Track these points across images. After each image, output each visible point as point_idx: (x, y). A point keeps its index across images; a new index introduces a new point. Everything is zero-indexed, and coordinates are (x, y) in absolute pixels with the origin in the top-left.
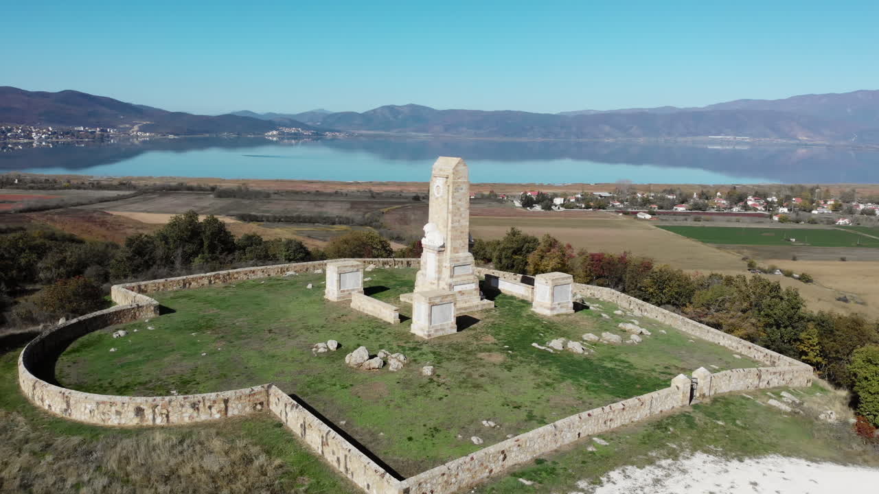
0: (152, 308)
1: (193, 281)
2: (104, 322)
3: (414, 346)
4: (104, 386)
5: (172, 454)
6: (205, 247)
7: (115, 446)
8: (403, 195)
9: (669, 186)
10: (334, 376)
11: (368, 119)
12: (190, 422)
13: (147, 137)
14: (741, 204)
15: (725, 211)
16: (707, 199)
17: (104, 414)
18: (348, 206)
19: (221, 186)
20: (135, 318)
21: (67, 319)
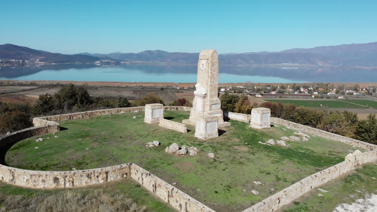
0: (56, 127)
1: (74, 116)
2: (30, 134)
3: (199, 143)
4: (33, 166)
5: (79, 205)
6: (78, 101)
7: (43, 200)
8: (156, 87)
9: (267, 83)
10: (161, 159)
11: (140, 56)
12: (86, 185)
13: (42, 64)
14: (298, 91)
15: (292, 94)
16: (284, 89)
17: (35, 181)
18: (133, 92)
19: (76, 84)
20: (47, 132)
21: (11, 132)
